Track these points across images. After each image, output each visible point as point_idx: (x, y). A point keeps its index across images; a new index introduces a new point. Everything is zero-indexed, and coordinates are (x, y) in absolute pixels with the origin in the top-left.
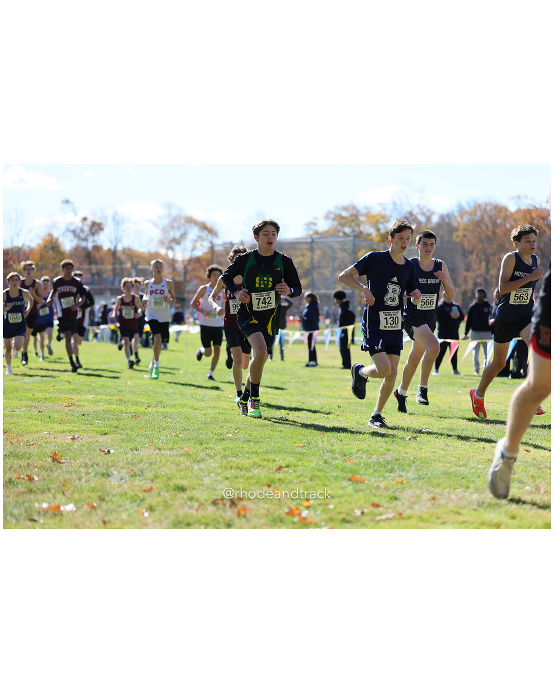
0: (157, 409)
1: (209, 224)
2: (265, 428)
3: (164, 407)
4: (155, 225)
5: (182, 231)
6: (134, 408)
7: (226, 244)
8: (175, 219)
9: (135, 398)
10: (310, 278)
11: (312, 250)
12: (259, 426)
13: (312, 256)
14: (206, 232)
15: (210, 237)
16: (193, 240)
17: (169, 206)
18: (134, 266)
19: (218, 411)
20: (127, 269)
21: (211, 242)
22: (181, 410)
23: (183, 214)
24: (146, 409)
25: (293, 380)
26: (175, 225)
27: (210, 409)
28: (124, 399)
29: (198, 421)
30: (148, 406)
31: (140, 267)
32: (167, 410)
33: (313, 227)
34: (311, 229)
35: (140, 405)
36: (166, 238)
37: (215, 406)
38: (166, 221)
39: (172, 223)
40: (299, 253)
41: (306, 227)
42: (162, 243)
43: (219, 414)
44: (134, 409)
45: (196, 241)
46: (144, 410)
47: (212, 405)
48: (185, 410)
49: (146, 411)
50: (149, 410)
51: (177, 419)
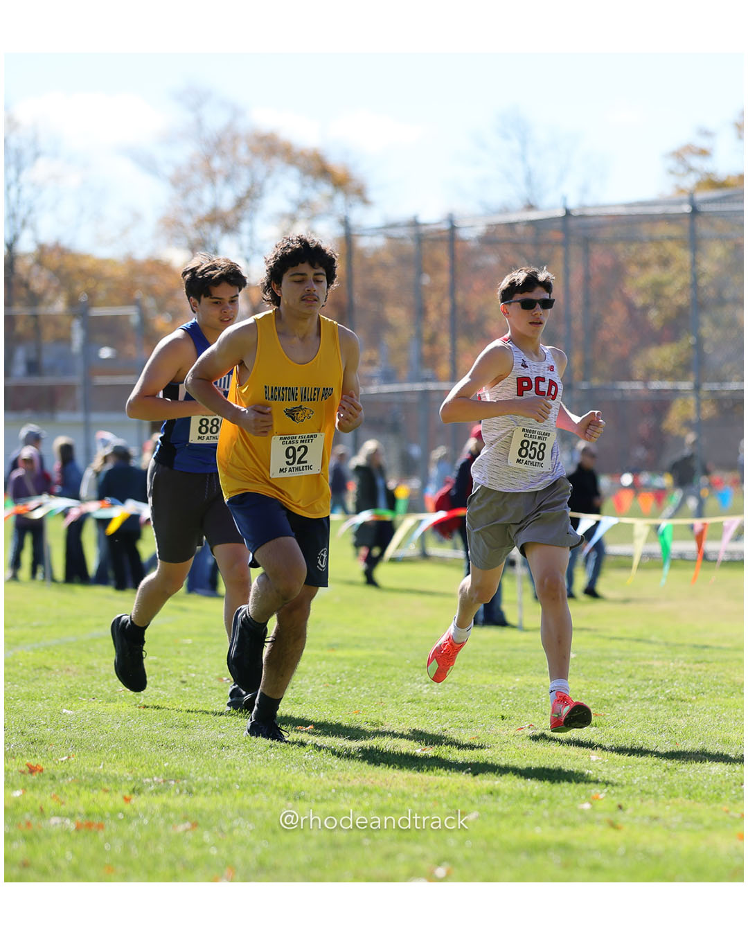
0: (163, 799)
1: (334, 160)
2: (540, 859)
3: (190, 792)
4: (149, 165)
5: (242, 186)
6: (86, 796)
7: (394, 226)
8: (220, 144)
9: (86, 763)
10: (692, 340)
11: (694, 243)
12: (516, 850)
13: (694, 263)
14: (326, 189)
15: (340, 200)
16: (283, 216)
17: (196, 98)
18: (78, 309)
19: (376, 800)
20: (54, 320)
21: (345, 223)
22: (248, 801)
23: (244, 126)
24: (127, 800)
25: (636, 695)
26: (217, 163)
27: (350, 796)
28: (48, 766)
29: (308, 838)
30: (134, 791)
31: (96, 312)
32: (200, 801)
33: (696, 162)
34: (691, 170)
35: (106, 786)
36: (189, 212)
37: (368, 785)
38: (185, 153)
39: (208, 159)
40: (651, 253)
41: (672, 163)
42: (171, 226)
43: (381, 811)
44: (84, 800)
45: (293, 219)
46: (121, 803)
47: (356, 783)
48: (261, 800)
49: (127, 807)
50: (139, 802)
51: (236, 832)
